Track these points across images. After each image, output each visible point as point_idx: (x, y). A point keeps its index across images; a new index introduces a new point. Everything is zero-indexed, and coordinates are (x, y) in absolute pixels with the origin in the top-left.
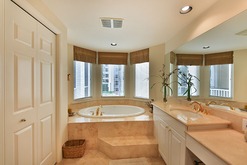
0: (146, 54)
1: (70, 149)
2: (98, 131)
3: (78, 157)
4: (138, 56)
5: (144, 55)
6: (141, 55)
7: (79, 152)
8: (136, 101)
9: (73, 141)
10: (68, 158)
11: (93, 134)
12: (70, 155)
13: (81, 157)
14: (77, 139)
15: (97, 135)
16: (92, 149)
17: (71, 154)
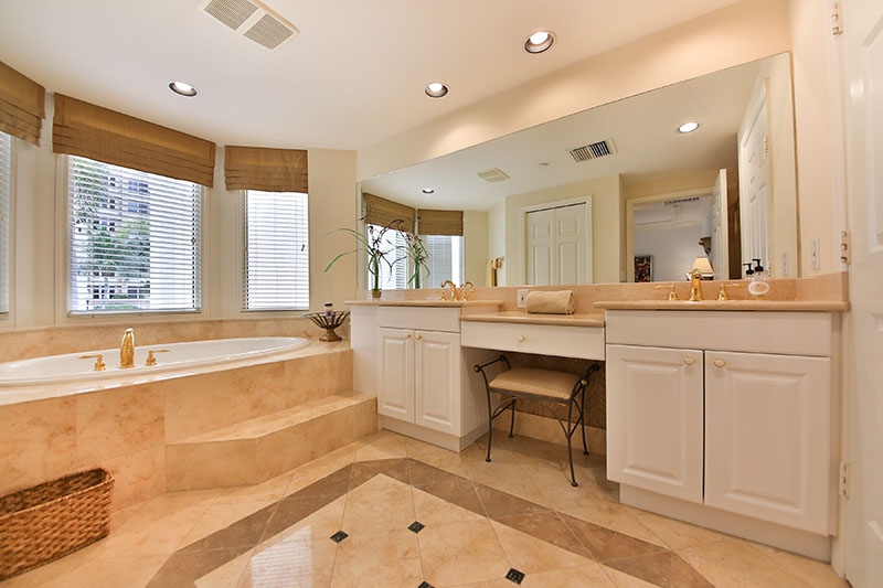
0: (296, 165)
1: (42, 515)
2: (163, 419)
3: (90, 541)
4: (263, 164)
5: (287, 168)
6: (274, 164)
7: (89, 515)
8: (258, 320)
9: (15, 495)
10: (21, 570)
11: (138, 435)
12: (38, 546)
13: (104, 535)
14: (42, 481)
15: (163, 433)
16: (138, 497)
17: (46, 539)
